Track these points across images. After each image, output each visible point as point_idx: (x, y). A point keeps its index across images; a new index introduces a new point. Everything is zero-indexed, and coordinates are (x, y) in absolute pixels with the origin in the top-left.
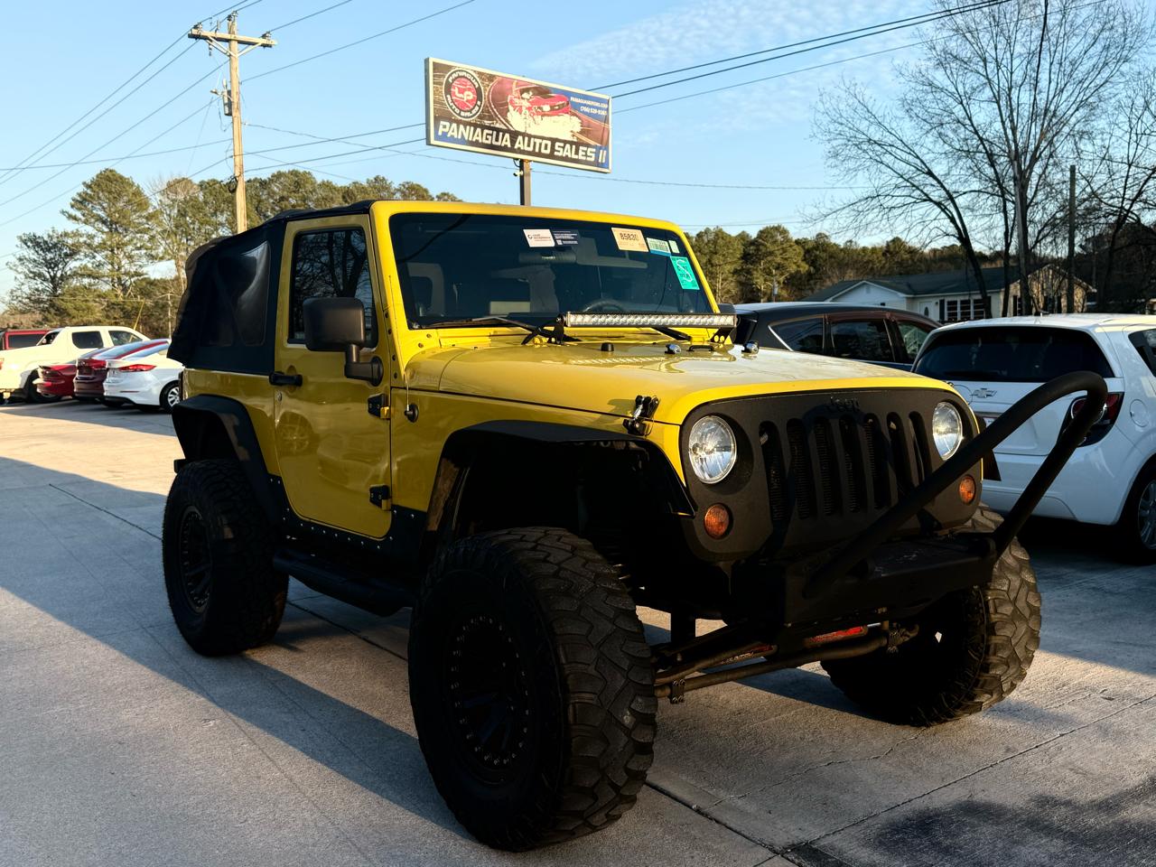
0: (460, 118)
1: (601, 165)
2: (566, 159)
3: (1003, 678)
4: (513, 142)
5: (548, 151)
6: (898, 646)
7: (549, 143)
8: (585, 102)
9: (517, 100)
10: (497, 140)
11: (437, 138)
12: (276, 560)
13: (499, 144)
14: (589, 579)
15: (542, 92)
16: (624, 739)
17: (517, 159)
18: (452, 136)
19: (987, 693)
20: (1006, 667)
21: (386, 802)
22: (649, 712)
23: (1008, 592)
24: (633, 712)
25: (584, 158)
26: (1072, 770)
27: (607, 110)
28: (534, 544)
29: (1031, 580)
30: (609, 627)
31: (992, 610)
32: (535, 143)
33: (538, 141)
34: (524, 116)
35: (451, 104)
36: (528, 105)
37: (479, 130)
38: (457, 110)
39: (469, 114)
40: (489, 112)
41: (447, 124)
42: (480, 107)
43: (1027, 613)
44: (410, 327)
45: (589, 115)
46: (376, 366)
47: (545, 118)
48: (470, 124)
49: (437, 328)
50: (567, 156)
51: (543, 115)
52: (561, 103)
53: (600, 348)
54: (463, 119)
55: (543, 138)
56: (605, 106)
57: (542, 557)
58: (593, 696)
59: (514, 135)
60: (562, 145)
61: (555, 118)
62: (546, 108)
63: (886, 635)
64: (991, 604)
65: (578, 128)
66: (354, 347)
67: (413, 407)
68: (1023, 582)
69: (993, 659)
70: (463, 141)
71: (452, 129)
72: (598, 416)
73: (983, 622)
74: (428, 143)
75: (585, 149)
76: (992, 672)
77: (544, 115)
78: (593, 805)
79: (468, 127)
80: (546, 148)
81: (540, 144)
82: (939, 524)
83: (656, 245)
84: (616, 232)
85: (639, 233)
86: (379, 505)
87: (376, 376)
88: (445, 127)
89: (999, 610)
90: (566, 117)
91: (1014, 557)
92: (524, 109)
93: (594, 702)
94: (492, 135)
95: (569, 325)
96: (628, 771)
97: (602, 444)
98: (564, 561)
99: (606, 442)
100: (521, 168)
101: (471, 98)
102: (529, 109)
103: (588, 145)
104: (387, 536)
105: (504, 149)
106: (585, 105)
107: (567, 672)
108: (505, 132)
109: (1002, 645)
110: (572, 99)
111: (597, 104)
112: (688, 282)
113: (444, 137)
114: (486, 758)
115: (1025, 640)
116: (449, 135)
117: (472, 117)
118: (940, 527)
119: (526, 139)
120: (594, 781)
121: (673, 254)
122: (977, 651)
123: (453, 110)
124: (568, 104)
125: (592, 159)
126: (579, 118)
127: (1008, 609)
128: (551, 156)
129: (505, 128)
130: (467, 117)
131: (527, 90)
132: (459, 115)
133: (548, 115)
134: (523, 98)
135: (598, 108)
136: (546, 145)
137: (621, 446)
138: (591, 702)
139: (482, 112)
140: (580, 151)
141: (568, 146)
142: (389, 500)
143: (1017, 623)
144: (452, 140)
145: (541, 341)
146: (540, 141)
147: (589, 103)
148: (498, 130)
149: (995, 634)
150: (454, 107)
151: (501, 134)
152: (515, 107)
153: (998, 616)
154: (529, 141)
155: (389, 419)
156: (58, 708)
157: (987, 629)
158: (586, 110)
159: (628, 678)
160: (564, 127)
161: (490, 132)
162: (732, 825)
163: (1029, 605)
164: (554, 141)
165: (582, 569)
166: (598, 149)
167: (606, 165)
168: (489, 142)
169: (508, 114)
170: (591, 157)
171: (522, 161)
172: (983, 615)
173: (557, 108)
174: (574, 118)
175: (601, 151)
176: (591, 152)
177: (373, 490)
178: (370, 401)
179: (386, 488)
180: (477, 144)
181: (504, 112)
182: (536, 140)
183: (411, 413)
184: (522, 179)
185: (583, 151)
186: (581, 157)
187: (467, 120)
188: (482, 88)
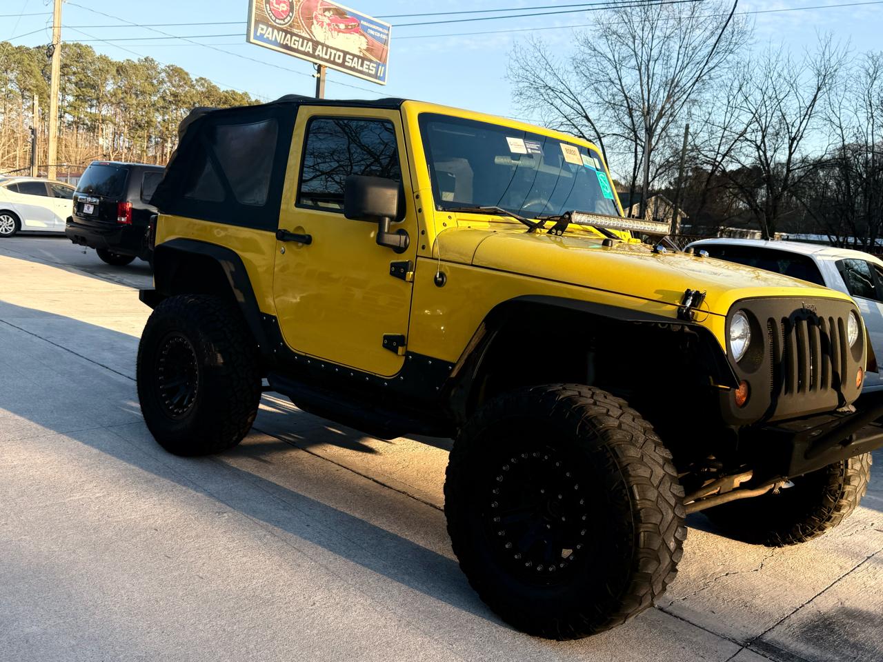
0: (275, 24)
1: (379, 78)
2: (353, 69)
4: (314, 50)
5: (340, 61)
7: (342, 54)
8: (372, 26)
9: (320, 17)
10: (302, 46)
11: (256, 37)
13: (303, 49)
15: (340, 13)
16: (668, 560)
17: (316, 64)
18: (268, 38)
24: (675, 539)
25: (367, 71)
27: (387, 35)
30: (661, 472)
31: (850, 467)
32: (331, 53)
34: (324, 30)
35: (270, 12)
36: (328, 21)
37: (289, 36)
38: (273, 17)
39: (282, 22)
40: (298, 23)
41: (265, 27)
42: (291, 17)
44: (436, 209)
45: (373, 36)
46: (403, 238)
47: (340, 34)
48: (283, 30)
49: (455, 212)
50: (354, 67)
52: (353, 24)
53: (602, 242)
54: (278, 25)
55: (338, 50)
56: (386, 32)
58: (655, 527)
59: (316, 44)
60: (351, 57)
61: (348, 35)
62: (342, 26)
64: (850, 462)
65: (364, 46)
66: (387, 219)
67: (442, 275)
69: (844, 502)
70: (275, 43)
71: (268, 32)
72: (646, 301)
73: (842, 475)
74: (248, 40)
75: (368, 63)
77: (339, 31)
79: (281, 32)
80: (339, 58)
81: (335, 55)
82: (844, 403)
83: (587, 161)
84: (564, 147)
85: (577, 150)
86: (395, 351)
87: (402, 245)
88: (262, 29)
89: (853, 467)
90: (356, 36)
92: (325, 24)
94: (298, 41)
95: (574, 222)
97: (660, 325)
98: (620, 416)
100: (319, 71)
101: (285, 9)
102: (329, 25)
103: (371, 61)
104: (397, 375)
105: (307, 54)
106: (371, 28)
107: (640, 507)
108: (309, 40)
109: (853, 492)
110: (362, 22)
111: (380, 29)
112: (607, 192)
113: (261, 38)
114: (527, 565)
115: (862, 490)
116: (265, 37)
117: (283, 25)
118: (844, 405)
120: (645, 591)
121: (597, 169)
122: (834, 495)
123: (271, 17)
124: (359, 25)
125: (373, 73)
126: (366, 38)
127: (858, 466)
128: (342, 65)
129: (309, 37)
130: (281, 24)
131: (329, 10)
132: (275, 21)
133: (343, 32)
134: (325, 16)
135: (381, 33)
136: (339, 56)
137: (677, 328)
138: (654, 531)
139: (293, 22)
140: (365, 65)
141: (356, 59)
142: (405, 347)
143: (861, 477)
144: (267, 41)
146: (335, 52)
147: (374, 27)
148: (304, 38)
150: (271, 14)
151: (305, 41)
152: (318, 22)
153: (853, 471)
154: (327, 50)
155: (413, 282)
157: (844, 480)
158: (372, 32)
159: (674, 513)
160: (354, 43)
161: (297, 39)
164: (345, 53)
166: (378, 65)
167: (383, 79)
168: (295, 47)
169: (313, 26)
170: (372, 70)
171: (320, 66)
172: (842, 470)
173: (350, 27)
174: (362, 38)
175: (380, 67)
176: (373, 67)
177: (385, 337)
178: (392, 265)
179: (402, 337)
180: (286, 47)
181: (310, 25)
182: (332, 51)
183: (440, 279)
184: (319, 80)
185: (367, 65)
186: (365, 70)
187: (280, 26)
188: (295, 3)
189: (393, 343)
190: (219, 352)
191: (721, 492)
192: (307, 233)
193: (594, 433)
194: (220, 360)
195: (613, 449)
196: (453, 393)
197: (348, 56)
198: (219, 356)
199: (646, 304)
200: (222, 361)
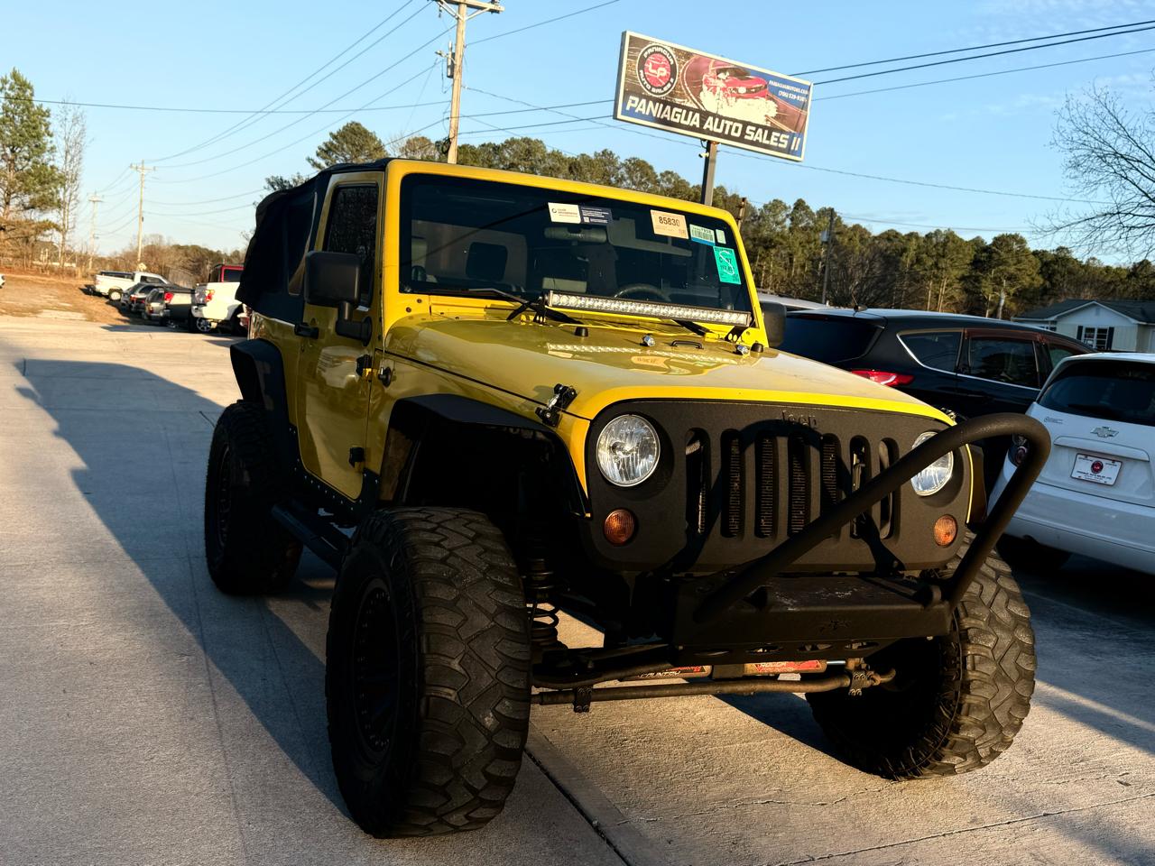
0: (650, 94)
1: (793, 153)
2: (756, 143)
3: (977, 743)
4: (702, 122)
5: (738, 135)
6: (863, 690)
7: (740, 126)
8: (785, 87)
9: (712, 80)
10: (686, 119)
11: (624, 112)
12: (275, 509)
13: (687, 123)
14: (479, 570)
15: (739, 73)
16: (482, 742)
17: (705, 140)
18: (640, 112)
19: (957, 755)
20: (981, 731)
21: (292, 765)
22: (517, 718)
23: (992, 649)
24: (497, 715)
25: (776, 144)
26: (1031, 854)
27: (807, 96)
28: (435, 526)
29: (1027, 640)
30: (485, 623)
31: (969, 666)
32: (725, 125)
33: (729, 123)
34: (717, 97)
35: (643, 80)
36: (723, 85)
37: (668, 108)
38: (648, 86)
39: (660, 91)
40: (682, 90)
41: (637, 99)
42: (672, 84)
43: (1014, 675)
44: (402, 290)
45: (787, 100)
46: (365, 326)
47: (740, 100)
48: (660, 101)
49: (429, 294)
50: (757, 141)
51: (737, 98)
52: (758, 86)
53: (574, 331)
54: (654, 95)
55: (735, 120)
56: (805, 92)
57: (436, 540)
58: (451, 692)
59: (705, 115)
60: (754, 129)
61: (750, 101)
62: (742, 90)
63: (850, 674)
64: (969, 659)
65: (773, 113)
66: (347, 305)
67: (386, 372)
68: (1015, 641)
69: (966, 720)
70: (650, 118)
71: (640, 105)
73: (959, 678)
74: (615, 118)
75: (778, 135)
76: (964, 734)
77: (739, 96)
78: (445, 804)
79: (658, 104)
80: (736, 131)
81: (731, 127)
82: (900, 564)
83: (700, 234)
84: (655, 215)
85: (682, 219)
86: (354, 466)
87: (365, 335)
88: (633, 102)
89: (977, 669)
90: (762, 101)
91: (1009, 612)
92: (718, 89)
93: (453, 698)
94: (681, 114)
95: (550, 305)
96: (487, 775)
97: (511, 430)
98: (459, 547)
99: (515, 429)
100: (708, 149)
101: (664, 74)
102: (724, 89)
103: (782, 132)
104: (357, 500)
105: (693, 129)
106: (784, 90)
107: (428, 663)
108: (695, 111)
109: (978, 706)
110: (771, 82)
111: (797, 90)
112: (728, 274)
113: (632, 113)
114: (371, 737)
115: (1008, 705)
116: (637, 111)
117: (663, 94)
118: (901, 566)
119: (717, 120)
120: (445, 780)
121: (718, 244)
122: (949, 708)
123: (645, 86)
124: (766, 86)
125: (785, 146)
126: (776, 102)
127: (989, 669)
128: (741, 139)
129: (696, 107)
131: (724, 71)
132: (650, 91)
133: (743, 98)
134: (718, 78)
135: (797, 94)
136: (737, 128)
138: (449, 697)
139: (674, 89)
140: (772, 137)
141: (760, 130)
142: (362, 463)
143: (1000, 685)
144: (640, 116)
145: (528, 318)
146: (731, 123)
147: (788, 87)
148: (688, 109)
149: (969, 693)
150: (646, 82)
151: (691, 113)
152: (709, 87)
153: (975, 674)
154: (720, 122)
155: (370, 381)
156: (61, 622)
157: (962, 686)
159: (496, 678)
160: (759, 110)
161: (680, 110)
162: (622, 849)
163: (1018, 668)
164: (745, 124)
165: (476, 558)
166: (792, 136)
167: (798, 153)
168: (677, 121)
169: (702, 94)
170: (783, 143)
171: (710, 143)
172: (959, 670)
173: (753, 90)
174: (771, 103)
175: (795, 138)
176: (784, 139)
177: (352, 450)
180: (664, 122)
181: (697, 91)
182: (727, 122)
184: (707, 160)
185: (775, 137)
186: (772, 143)
187: (657, 96)
188: (677, 65)
191: (715, 676)
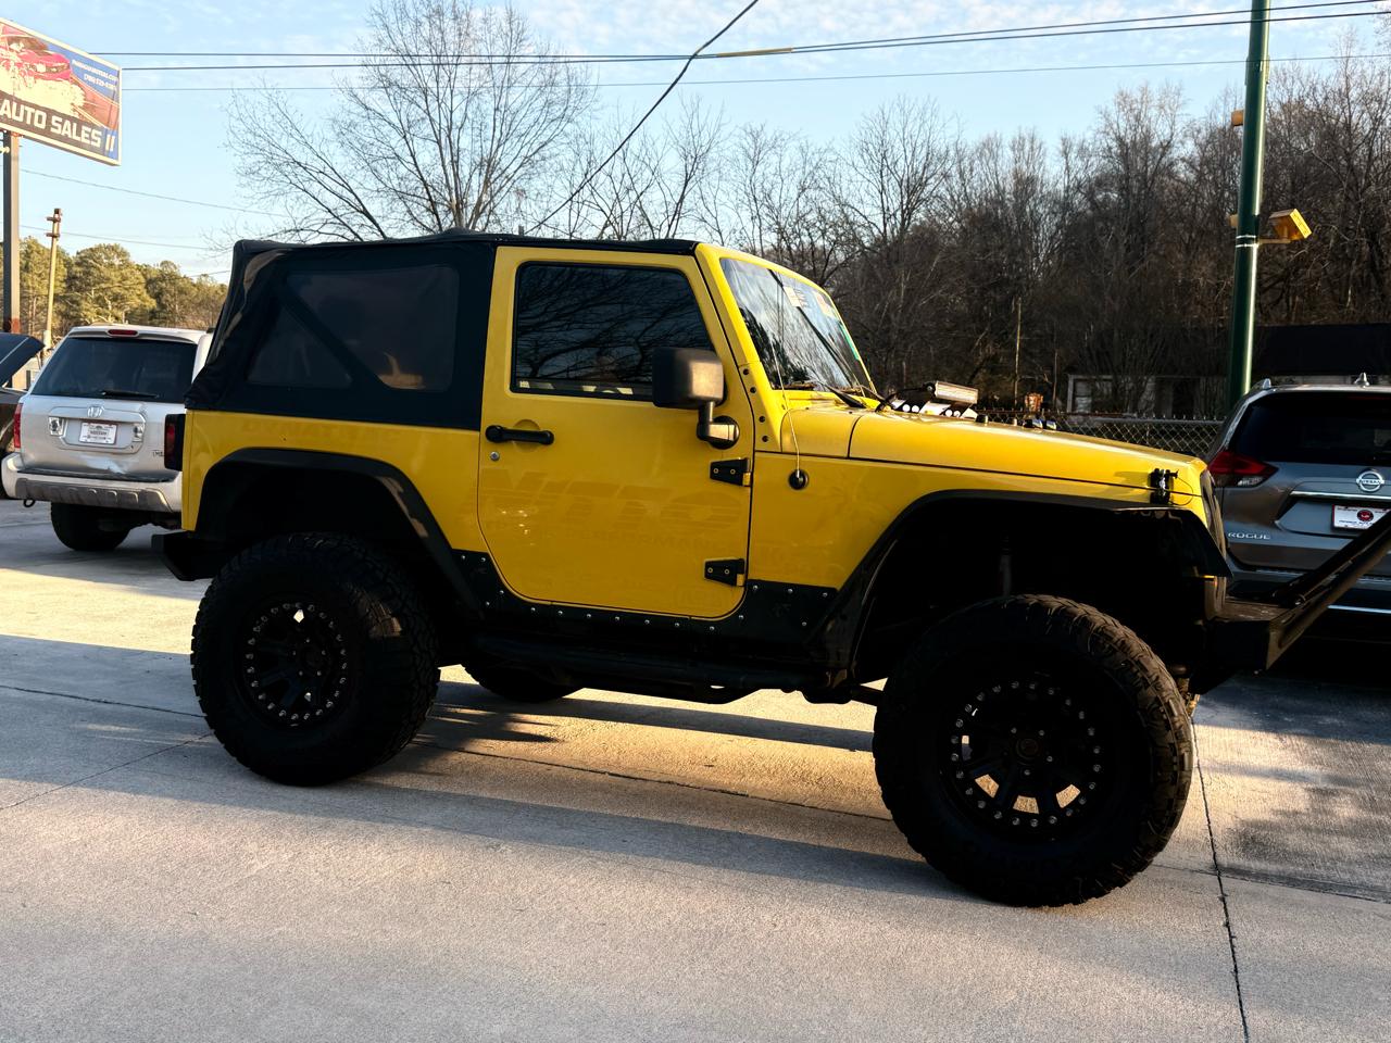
1: (109, 154)
2: (64, 139)
5: (42, 126)
7: (44, 115)
8: (89, 69)
9: (3, 51)
15: (36, 47)
17: (3, 130)
25: (88, 142)
27: (116, 84)
32: (26, 112)
33: (30, 110)
34: (12, 74)
36: (19, 60)
44: (775, 387)
45: (95, 86)
46: (731, 427)
47: (40, 81)
50: (66, 135)
51: (36, 77)
52: (59, 64)
55: (36, 107)
56: (114, 79)
60: (60, 120)
61: (51, 83)
62: (41, 68)
65: (80, 102)
67: (804, 474)
72: (1108, 487)
75: (89, 130)
77: (37, 76)
80: (40, 122)
81: (33, 115)
86: (729, 581)
90: (65, 85)
92: (12, 63)
100: (7, 143)
102: (19, 65)
103: (92, 126)
104: (732, 614)
106: (89, 73)
110: (74, 62)
111: (104, 75)
124: (68, 67)
125: (98, 145)
126: (82, 88)
128: (46, 132)
131: (16, 40)
133: (44, 78)
134: (11, 50)
135: (105, 80)
136: (40, 117)
140: (83, 132)
142: (745, 575)
146: (33, 110)
147: (94, 71)
154: (18, 108)
155: (751, 486)
158: (91, 79)
160: (62, 97)
164: (50, 112)
166: (105, 133)
167: (115, 155)
170: (95, 141)
171: (9, 133)
173: (55, 70)
174: (76, 88)
175: (109, 136)
176: (96, 135)
177: (708, 565)
178: (714, 465)
179: (740, 562)
182: (27, 108)
183: (801, 479)
184: (7, 157)
185: (86, 132)
186: (84, 140)
189: (722, 572)
190: (393, 615)
192: (542, 430)
193: (1110, 647)
194: (398, 627)
195: (1138, 662)
196: (830, 627)
197: (54, 118)
198: (394, 620)
199: (1108, 490)
200: (400, 629)
